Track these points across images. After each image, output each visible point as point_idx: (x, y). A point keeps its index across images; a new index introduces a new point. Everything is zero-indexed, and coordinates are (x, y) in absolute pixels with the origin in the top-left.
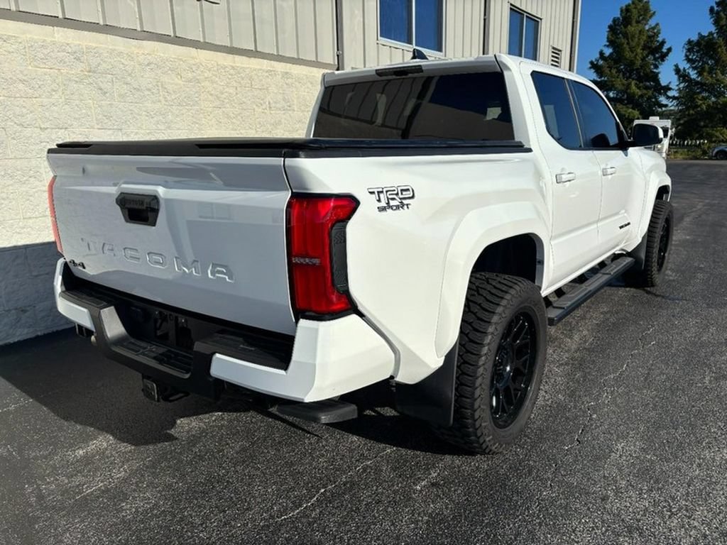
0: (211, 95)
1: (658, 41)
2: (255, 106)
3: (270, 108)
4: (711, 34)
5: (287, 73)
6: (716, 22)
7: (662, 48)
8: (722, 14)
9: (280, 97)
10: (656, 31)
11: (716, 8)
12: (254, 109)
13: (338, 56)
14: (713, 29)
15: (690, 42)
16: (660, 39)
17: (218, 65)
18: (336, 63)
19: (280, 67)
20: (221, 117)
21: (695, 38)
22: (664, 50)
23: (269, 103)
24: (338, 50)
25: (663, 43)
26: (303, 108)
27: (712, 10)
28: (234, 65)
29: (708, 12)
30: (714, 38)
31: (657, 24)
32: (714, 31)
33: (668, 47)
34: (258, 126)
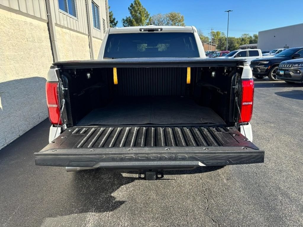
0: (5, 33)
1: (112, 18)
2: (21, 40)
3: (27, 41)
4: (130, 17)
5: (31, 23)
6: (131, 13)
7: (114, 21)
8: (132, 10)
9: (30, 35)
10: (111, 14)
12: (22, 41)
13: (48, 16)
14: (130, 15)
15: (123, 20)
16: (113, 17)
17: (5, 17)
18: (47, 20)
19: (29, 20)
20: (10, 45)
21: (125, 18)
22: (115, 22)
23: (27, 39)
24: (47, 13)
25: (114, 19)
26: (39, 41)
27: (129, 8)
28: (11, 17)
30: (130, 19)
31: (111, 12)
32: (131, 16)
34: (25, 50)
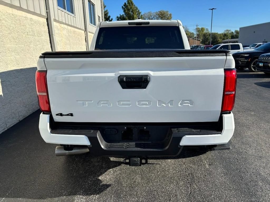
0: (6, 27)
1: (108, 16)
2: (22, 34)
3: (28, 34)
5: (31, 19)
6: (124, 11)
7: (109, 18)
8: (125, 9)
9: (30, 29)
10: (107, 12)
11: (124, 7)
12: (22, 35)
13: (47, 12)
14: (124, 13)
16: (109, 15)
17: (7, 13)
18: (47, 16)
19: (29, 16)
20: (11, 38)
21: (119, 16)
22: (110, 19)
23: (27, 32)
24: (47, 10)
25: (110, 17)
26: (38, 35)
27: (122, 7)
28: (13, 13)
29: (122, 8)
30: (124, 16)
31: (107, 10)
33: (111, 18)
34: (25, 43)
